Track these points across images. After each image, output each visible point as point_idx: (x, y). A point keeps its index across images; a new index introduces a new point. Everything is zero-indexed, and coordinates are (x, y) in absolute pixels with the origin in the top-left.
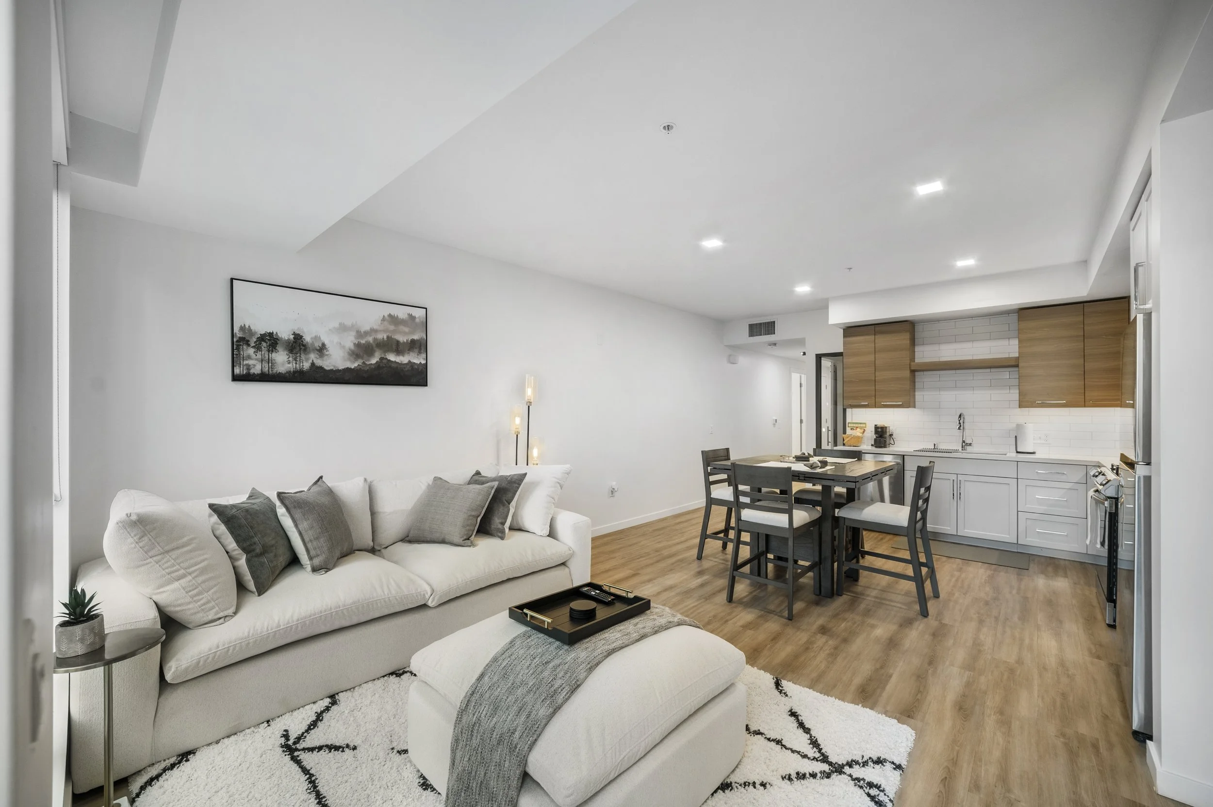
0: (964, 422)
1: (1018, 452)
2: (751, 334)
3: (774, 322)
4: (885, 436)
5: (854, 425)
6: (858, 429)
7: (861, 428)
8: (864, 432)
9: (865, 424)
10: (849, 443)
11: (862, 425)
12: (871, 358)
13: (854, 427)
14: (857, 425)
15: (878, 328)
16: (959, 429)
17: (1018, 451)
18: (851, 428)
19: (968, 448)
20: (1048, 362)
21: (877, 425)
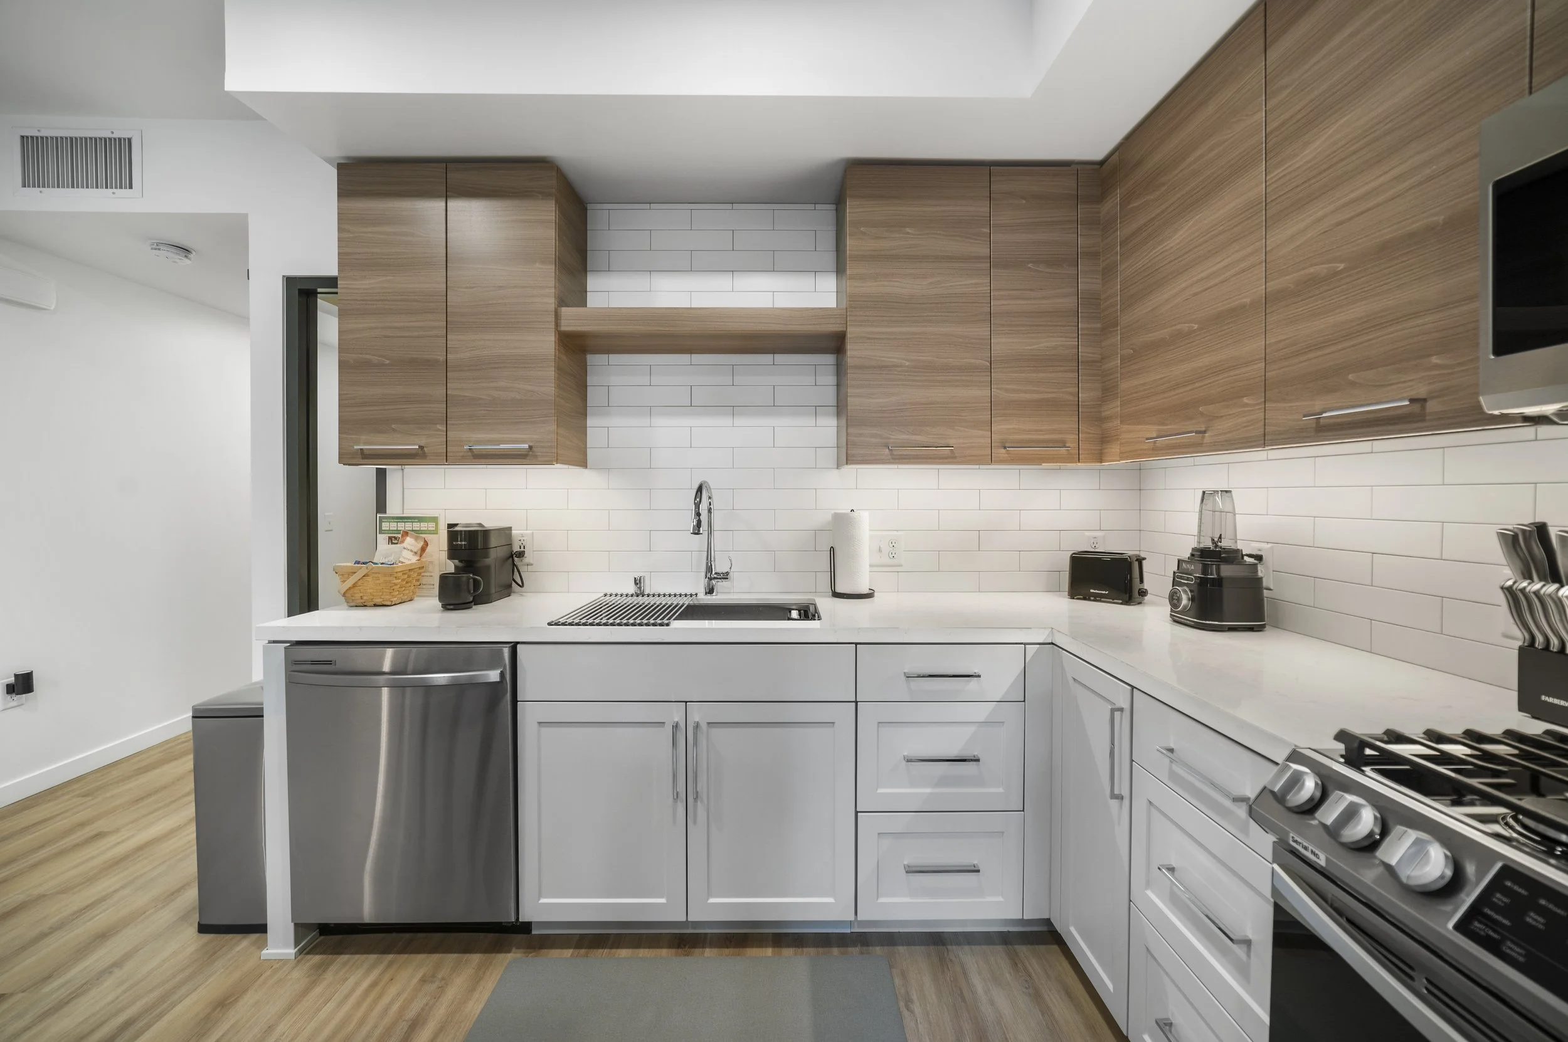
0: (710, 511)
1: (836, 595)
2: (32, 177)
3: (130, 140)
4: (488, 561)
5: (401, 526)
6: (408, 541)
7: (417, 535)
8: (423, 549)
9: (426, 519)
10: (358, 596)
11: (419, 526)
13: (402, 531)
14: (408, 526)
15: (458, 175)
16: (697, 531)
17: (839, 590)
18: (390, 538)
19: (719, 585)
20: (914, 329)
21: (456, 525)
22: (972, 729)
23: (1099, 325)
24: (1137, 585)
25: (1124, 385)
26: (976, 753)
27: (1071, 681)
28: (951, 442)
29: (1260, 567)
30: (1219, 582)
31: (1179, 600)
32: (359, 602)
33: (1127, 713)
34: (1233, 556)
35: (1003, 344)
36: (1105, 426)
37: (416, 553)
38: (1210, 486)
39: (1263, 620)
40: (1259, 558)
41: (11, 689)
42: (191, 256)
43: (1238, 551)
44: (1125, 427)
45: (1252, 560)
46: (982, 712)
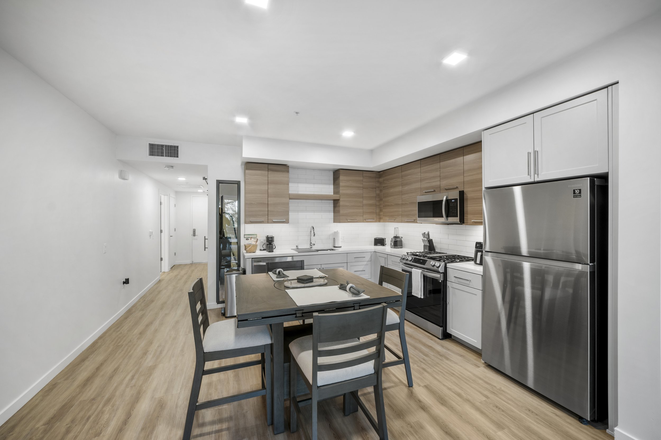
2: (152, 154)
3: (178, 146)
5: (249, 236)
6: (252, 239)
7: (254, 238)
8: (257, 241)
9: (256, 235)
10: (250, 251)
11: (254, 236)
12: (265, 187)
13: (249, 237)
14: (250, 236)
15: (270, 167)
16: (314, 236)
17: (336, 247)
18: (246, 239)
19: (313, 246)
20: (351, 199)
21: (268, 236)
22: (364, 266)
23: (379, 199)
24: (385, 243)
25: (384, 210)
26: (364, 270)
27: (378, 257)
28: (357, 219)
29: (402, 239)
30: (397, 241)
31: (392, 244)
32: (250, 252)
33: (387, 258)
34: (398, 237)
35: (365, 202)
36: (380, 216)
37: (255, 242)
38: (395, 227)
39: (402, 246)
40: (402, 237)
41: (124, 283)
42: (173, 168)
43: (399, 237)
44: (384, 217)
45: (401, 238)
46: (365, 263)
